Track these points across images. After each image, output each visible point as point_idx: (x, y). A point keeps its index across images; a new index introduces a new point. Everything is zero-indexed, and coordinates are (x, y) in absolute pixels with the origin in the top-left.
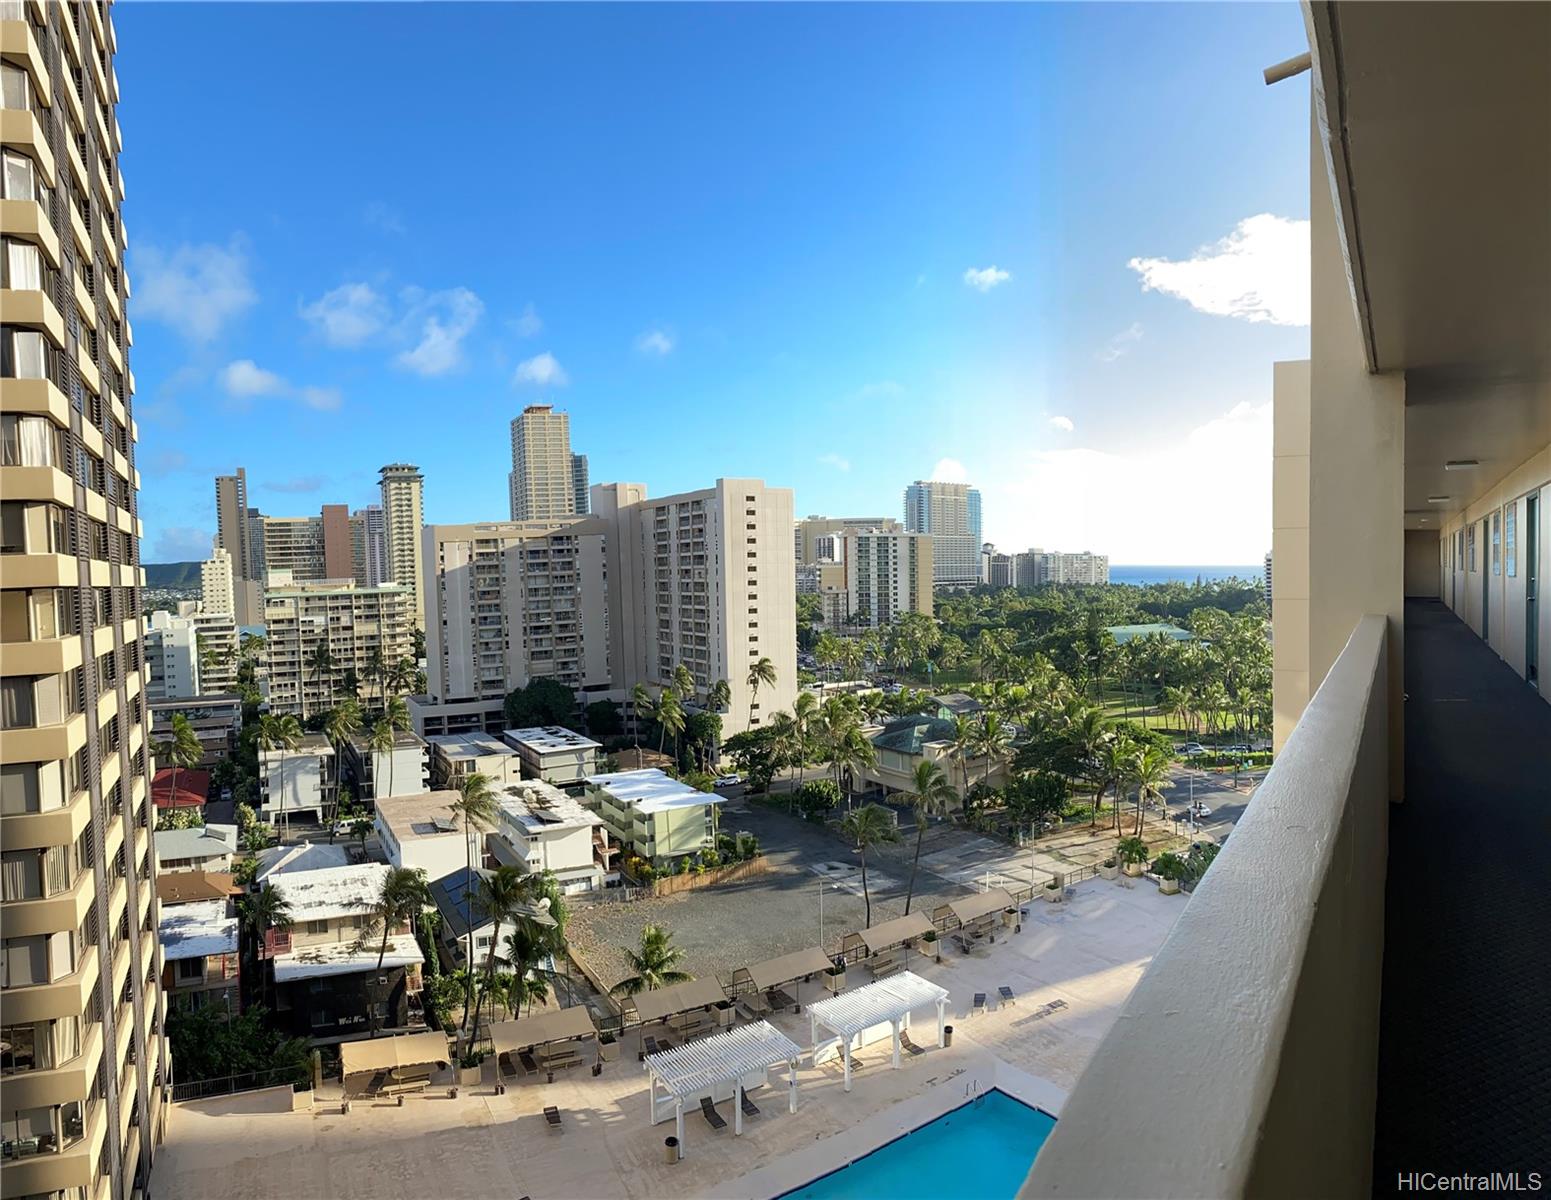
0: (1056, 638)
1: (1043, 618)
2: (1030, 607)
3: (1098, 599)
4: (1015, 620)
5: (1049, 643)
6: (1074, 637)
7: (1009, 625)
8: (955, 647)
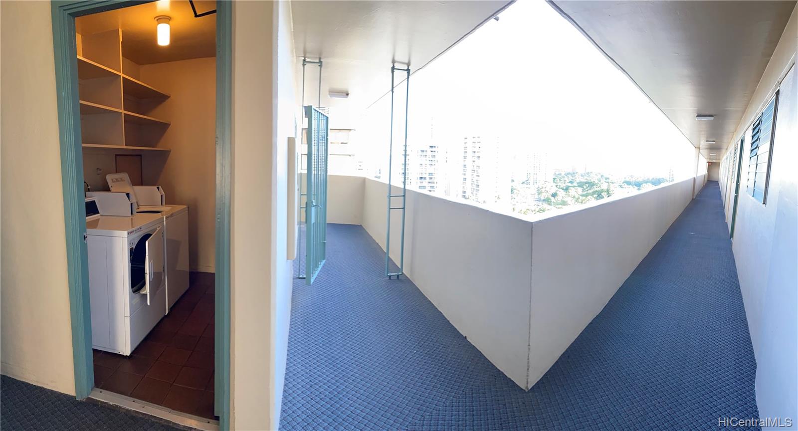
0: (597, 191)
1: (591, 184)
2: (586, 181)
3: (608, 178)
4: (581, 185)
5: (594, 193)
6: (602, 191)
7: (579, 186)
8: (562, 193)
